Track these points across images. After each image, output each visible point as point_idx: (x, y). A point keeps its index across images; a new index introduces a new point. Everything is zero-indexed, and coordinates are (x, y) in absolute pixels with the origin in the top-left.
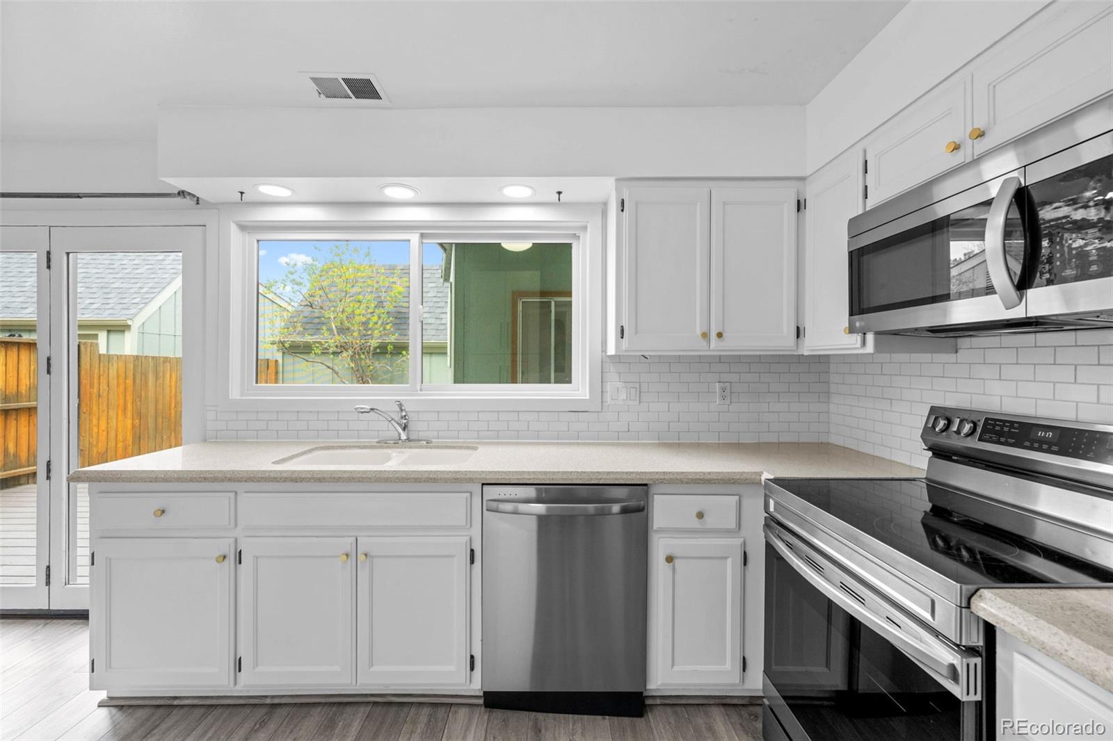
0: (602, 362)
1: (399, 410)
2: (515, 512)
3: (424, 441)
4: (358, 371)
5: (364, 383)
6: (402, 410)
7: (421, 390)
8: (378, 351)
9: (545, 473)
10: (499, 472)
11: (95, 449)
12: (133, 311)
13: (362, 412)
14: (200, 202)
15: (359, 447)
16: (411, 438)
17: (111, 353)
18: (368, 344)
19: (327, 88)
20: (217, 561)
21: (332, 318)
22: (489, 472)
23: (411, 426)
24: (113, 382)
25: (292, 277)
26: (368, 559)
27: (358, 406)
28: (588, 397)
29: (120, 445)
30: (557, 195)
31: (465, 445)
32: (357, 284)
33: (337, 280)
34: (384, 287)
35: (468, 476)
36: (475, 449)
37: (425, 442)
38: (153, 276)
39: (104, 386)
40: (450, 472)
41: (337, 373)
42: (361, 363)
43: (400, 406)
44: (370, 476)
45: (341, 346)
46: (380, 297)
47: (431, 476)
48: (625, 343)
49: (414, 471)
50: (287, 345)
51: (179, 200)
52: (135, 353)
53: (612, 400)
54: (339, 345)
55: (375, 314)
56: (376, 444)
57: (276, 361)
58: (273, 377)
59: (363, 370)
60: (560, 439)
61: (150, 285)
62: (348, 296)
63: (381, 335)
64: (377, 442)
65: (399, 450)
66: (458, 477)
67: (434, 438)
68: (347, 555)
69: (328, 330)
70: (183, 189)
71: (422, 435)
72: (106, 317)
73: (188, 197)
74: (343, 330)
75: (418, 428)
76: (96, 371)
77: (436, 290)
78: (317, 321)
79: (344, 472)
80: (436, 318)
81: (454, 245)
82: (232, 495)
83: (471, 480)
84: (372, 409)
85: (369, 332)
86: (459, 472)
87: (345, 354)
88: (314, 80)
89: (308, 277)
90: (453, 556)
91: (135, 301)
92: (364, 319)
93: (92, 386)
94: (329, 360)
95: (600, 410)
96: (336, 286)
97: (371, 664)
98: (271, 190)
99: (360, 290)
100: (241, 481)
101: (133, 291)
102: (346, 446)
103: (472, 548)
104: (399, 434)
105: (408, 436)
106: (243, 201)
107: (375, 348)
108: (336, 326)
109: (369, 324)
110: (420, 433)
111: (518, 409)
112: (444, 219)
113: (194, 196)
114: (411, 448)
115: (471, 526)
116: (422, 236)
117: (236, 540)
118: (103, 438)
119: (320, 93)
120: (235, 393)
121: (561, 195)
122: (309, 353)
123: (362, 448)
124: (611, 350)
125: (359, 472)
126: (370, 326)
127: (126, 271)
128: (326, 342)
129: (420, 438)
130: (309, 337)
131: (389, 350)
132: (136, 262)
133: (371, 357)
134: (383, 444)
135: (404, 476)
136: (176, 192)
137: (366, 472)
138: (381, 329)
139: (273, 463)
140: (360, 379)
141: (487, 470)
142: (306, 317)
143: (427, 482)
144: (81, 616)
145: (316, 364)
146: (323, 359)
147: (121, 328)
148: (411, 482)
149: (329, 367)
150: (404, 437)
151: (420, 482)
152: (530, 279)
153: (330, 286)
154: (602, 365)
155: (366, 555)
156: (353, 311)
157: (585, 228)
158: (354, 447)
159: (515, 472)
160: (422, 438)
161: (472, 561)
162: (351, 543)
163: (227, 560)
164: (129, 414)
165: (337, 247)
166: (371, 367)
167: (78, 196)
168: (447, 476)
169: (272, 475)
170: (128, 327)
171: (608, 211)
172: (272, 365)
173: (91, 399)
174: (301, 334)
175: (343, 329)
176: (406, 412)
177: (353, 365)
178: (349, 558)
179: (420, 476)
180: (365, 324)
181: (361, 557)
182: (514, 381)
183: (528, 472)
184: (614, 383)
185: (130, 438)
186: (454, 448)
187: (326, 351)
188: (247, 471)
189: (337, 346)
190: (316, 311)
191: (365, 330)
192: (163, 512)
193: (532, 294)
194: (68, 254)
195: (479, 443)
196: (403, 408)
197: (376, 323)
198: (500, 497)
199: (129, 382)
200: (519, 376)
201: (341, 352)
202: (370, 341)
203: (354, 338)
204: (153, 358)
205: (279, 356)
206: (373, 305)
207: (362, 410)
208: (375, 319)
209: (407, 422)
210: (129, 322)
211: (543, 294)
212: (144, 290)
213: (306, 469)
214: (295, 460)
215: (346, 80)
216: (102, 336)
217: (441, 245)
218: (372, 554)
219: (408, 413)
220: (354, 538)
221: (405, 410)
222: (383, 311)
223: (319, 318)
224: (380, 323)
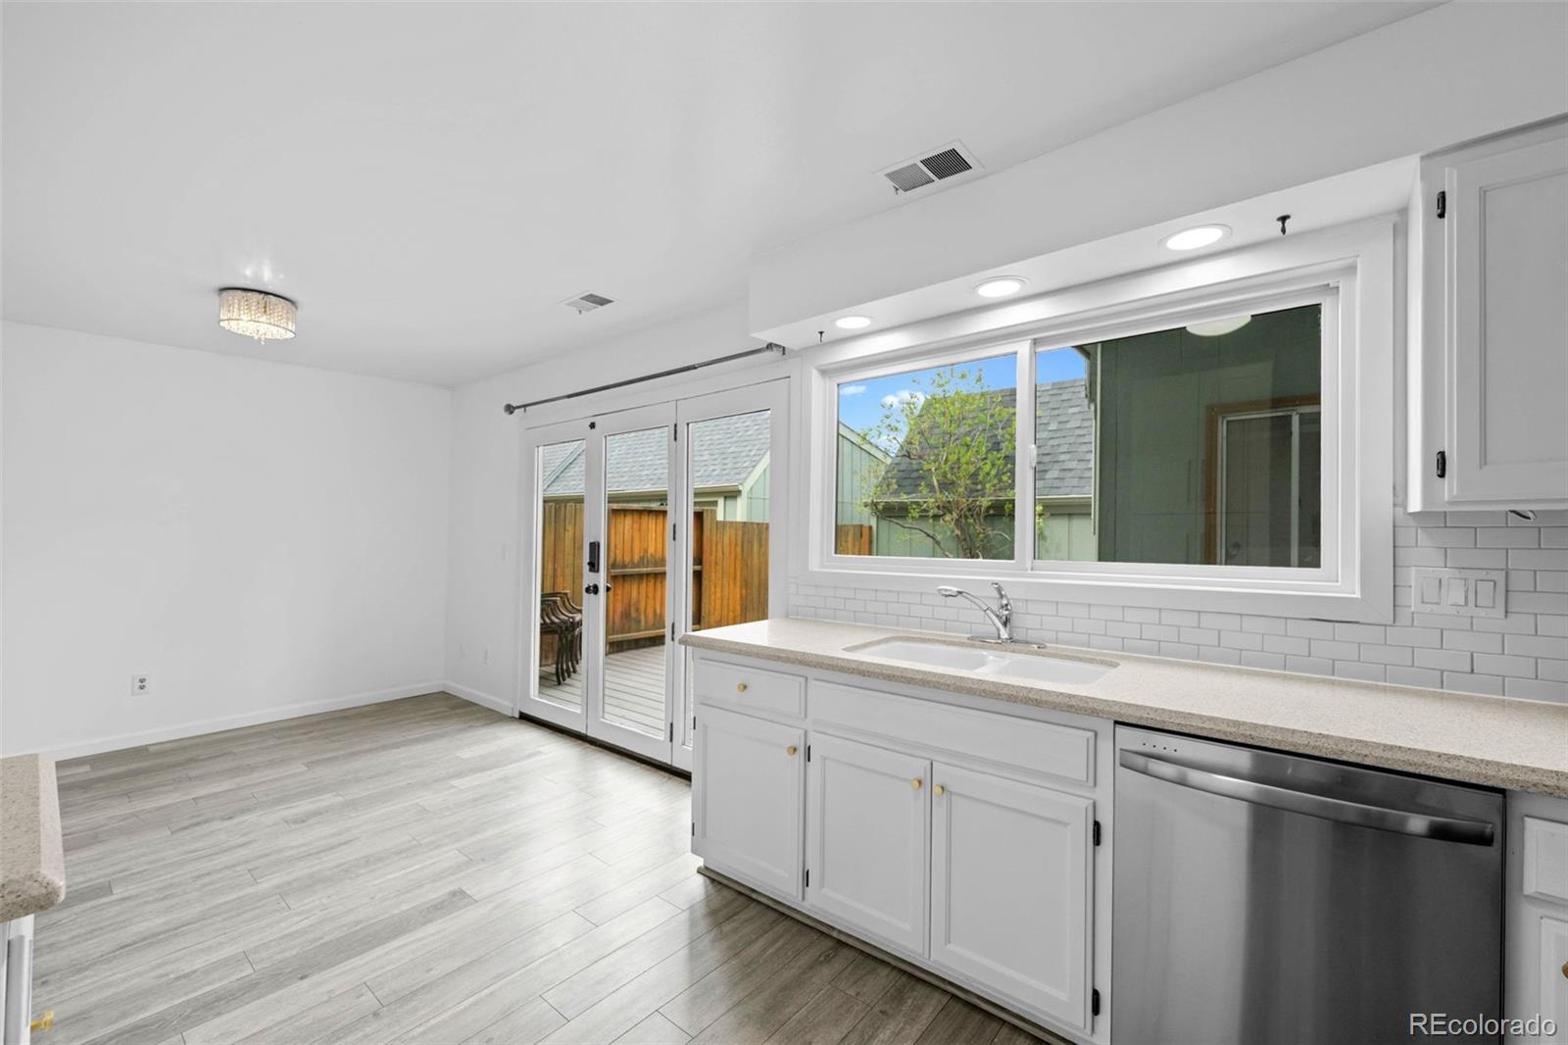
0: (1394, 526)
1: (998, 596)
2: (1182, 782)
3: (1035, 643)
4: (965, 540)
5: (972, 557)
6: (1002, 596)
7: (1032, 569)
8: (991, 512)
9: (1236, 724)
10: (1144, 708)
11: (712, 617)
12: (744, 475)
13: (946, 596)
14: (786, 352)
15: (945, 642)
16: (1016, 636)
17: (727, 520)
18: (978, 503)
19: (905, 181)
20: (788, 751)
21: (933, 469)
22: (1126, 704)
23: (1015, 620)
24: (726, 550)
25: (887, 422)
26: (945, 795)
27: (941, 587)
28: (1358, 595)
29: (731, 614)
30: (1280, 223)
31: (1098, 658)
32: (964, 422)
33: (940, 420)
34: (1001, 422)
35: (1091, 705)
36: (1115, 665)
37: (1035, 646)
38: (760, 437)
39: (720, 554)
40: (1061, 694)
41: (938, 543)
42: (969, 529)
43: (999, 590)
44: (948, 682)
45: (944, 507)
46: (996, 436)
47: (1031, 696)
48: (1449, 488)
49: (1007, 685)
50: (880, 507)
51: (768, 354)
52: (745, 520)
53: (1423, 602)
54: (941, 505)
55: (988, 461)
56: (966, 641)
57: (871, 528)
58: (867, 547)
59: (971, 539)
60: (1285, 667)
61: (757, 447)
62: (953, 439)
63: (994, 491)
64: (968, 639)
65: (997, 653)
66: (1074, 703)
67: (1050, 642)
68: (920, 782)
69: (927, 486)
70: (770, 341)
71: (1032, 635)
72: (724, 483)
73: (775, 349)
74: (946, 485)
75: (1025, 623)
76: (714, 538)
77: (1080, 416)
78: (915, 475)
79: (917, 671)
80: (1079, 461)
81: (1099, 346)
82: (803, 680)
83: (1094, 712)
84: (960, 593)
85: (979, 487)
86: (1074, 696)
87: (948, 518)
88: (891, 176)
89: (905, 419)
90: (1066, 824)
91: (745, 465)
92: (972, 469)
93: (711, 554)
94: (928, 526)
95: (1391, 622)
96: (938, 427)
97: (948, 941)
98: (850, 323)
99: (968, 430)
100: (810, 666)
101: (743, 454)
102: (929, 640)
103: (1097, 820)
104: (998, 630)
105: (1010, 634)
106: (826, 342)
107: (989, 508)
108: (938, 481)
109: (979, 475)
110: (1030, 632)
111: (1199, 607)
112: (1073, 311)
113: (780, 346)
114: (1013, 651)
115: (1095, 785)
116: (1035, 342)
117: (806, 732)
118: (718, 607)
119: (897, 189)
120: (814, 565)
121: (1287, 221)
122: (905, 517)
123: (948, 644)
124: (1415, 504)
125: (935, 674)
126: (980, 478)
127: (740, 434)
128: (925, 502)
129: (1029, 639)
130: (905, 496)
131: (1007, 510)
132: (747, 423)
133: (982, 521)
134: (979, 641)
135: (993, 689)
136: (765, 346)
137: (943, 676)
138: (996, 481)
139: (844, 649)
140: (968, 551)
141: (1123, 701)
142: (903, 471)
143: (1026, 703)
144: (686, 776)
145: (914, 531)
146: (923, 525)
147: (732, 494)
148: (1002, 700)
149: (928, 535)
150: (1004, 635)
151: (1015, 702)
152: (1255, 378)
153: (931, 428)
154: (1394, 531)
155: (943, 788)
156: (959, 459)
157: (1351, 270)
158: (938, 641)
159: (1175, 712)
160: (1033, 641)
161: (1097, 840)
162: (925, 768)
163: (797, 752)
164: (738, 584)
165: (939, 375)
166: (981, 536)
167: (694, 367)
168: (1057, 700)
169: (840, 663)
170: (740, 492)
171: (1410, 224)
172: (866, 532)
173: (710, 566)
174: (896, 493)
175: (945, 483)
176: (1008, 600)
177: (958, 532)
178: (923, 786)
179: (1015, 693)
180: (974, 476)
181: (937, 790)
182: (1209, 559)
183: (1201, 717)
184: (1425, 566)
185: (738, 608)
186: (1080, 659)
187: (924, 514)
188: (816, 655)
189: (938, 507)
190: (914, 462)
191: (974, 483)
192: (745, 687)
193: (1255, 405)
194: (688, 424)
195: (1123, 658)
196: (1003, 593)
197: (988, 474)
198: (1155, 751)
199: (739, 549)
200: (1221, 552)
201: (944, 514)
202: (980, 498)
203: (959, 496)
204: (758, 524)
205: (873, 522)
206: (984, 449)
207: (947, 593)
208: (987, 468)
209: (1010, 614)
210: (740, 488)
211: (1277, 403)
212: (753, 453)
213: (875, 662)
214: (867, 650)
215: (925, 162)
216: (721, 501)
217: (1081, 348)
218: (952, 790)
219: (1011, 601)
220: (929, 762)
221: (1006, 596)
222: (999, 456)
223: (918, 470)
224: (993, 472)
